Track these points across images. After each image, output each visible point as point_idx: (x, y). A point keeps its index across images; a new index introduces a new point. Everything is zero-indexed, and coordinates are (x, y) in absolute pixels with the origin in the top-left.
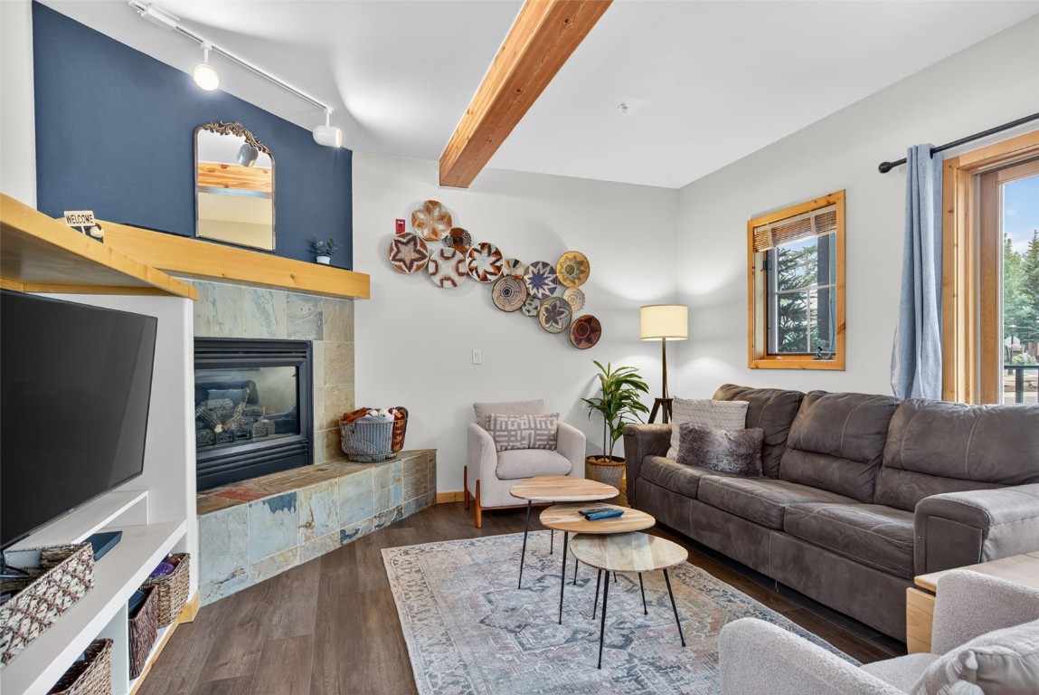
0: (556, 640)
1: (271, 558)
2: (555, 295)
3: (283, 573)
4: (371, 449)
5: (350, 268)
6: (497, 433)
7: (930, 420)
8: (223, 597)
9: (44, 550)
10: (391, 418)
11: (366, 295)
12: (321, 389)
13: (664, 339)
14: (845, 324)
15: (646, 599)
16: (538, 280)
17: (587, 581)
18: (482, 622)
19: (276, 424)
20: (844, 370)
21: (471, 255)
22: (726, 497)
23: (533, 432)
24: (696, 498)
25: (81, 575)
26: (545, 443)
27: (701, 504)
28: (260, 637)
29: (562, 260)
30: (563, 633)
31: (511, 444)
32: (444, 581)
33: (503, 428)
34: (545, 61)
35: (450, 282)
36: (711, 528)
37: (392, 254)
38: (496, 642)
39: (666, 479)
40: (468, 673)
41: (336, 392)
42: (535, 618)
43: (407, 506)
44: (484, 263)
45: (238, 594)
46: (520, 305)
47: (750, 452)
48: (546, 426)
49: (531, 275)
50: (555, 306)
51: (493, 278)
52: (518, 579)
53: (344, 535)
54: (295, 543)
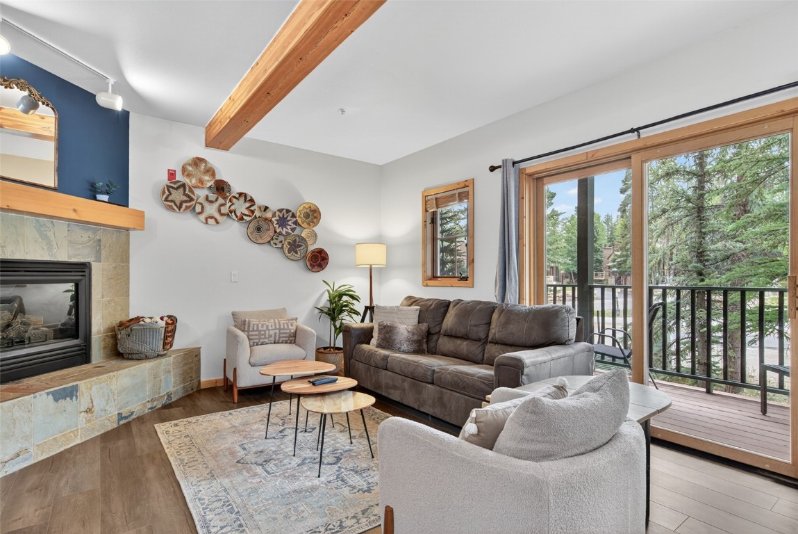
0: (291, 465)
1: (54, 439)
2: (295, 233)
3: (65, 450)
4: (146, 348)
5: (127, 205)
6: (250, 333)
7: (510, 315)
8: (8, 473)
10: (163, 324)
11: (142, 228)
12: (99, 302)
13: (371, 266)
14: (473, 259)
15: (352, 435)
16: (283, 222)
17: (314, 429)
18: (238, 462)
19: (55, 331)
20: (473, 287)
21: (230, 201)
22: (403, 366)
23: (277, 331)
24: (387, 369)
26: (287, 339)
27: (389, 373)
28: (49, 498)
29: (301, 208)
30: (296, 461)
31: (261, 341)
32: (208, 440)
33: (255, 329)
34: (287, 78)
35: (213, 220)
36: (395, 387)
37: (165, 196)
38: (249, 473)
39: (368, 359)
40: (228, 494)
41: (113, 304)
42: (276, 455)
43: (175, 392)
44: (241, 207)
45: (21, 471)
46: (269, 239)
47: (420, 338)
48: (288, 327)
49: (277, 218)
50: (295, 241)
51: (248, 219)
52: (264, 433)
53: (120, 417)
54: (76, 426)
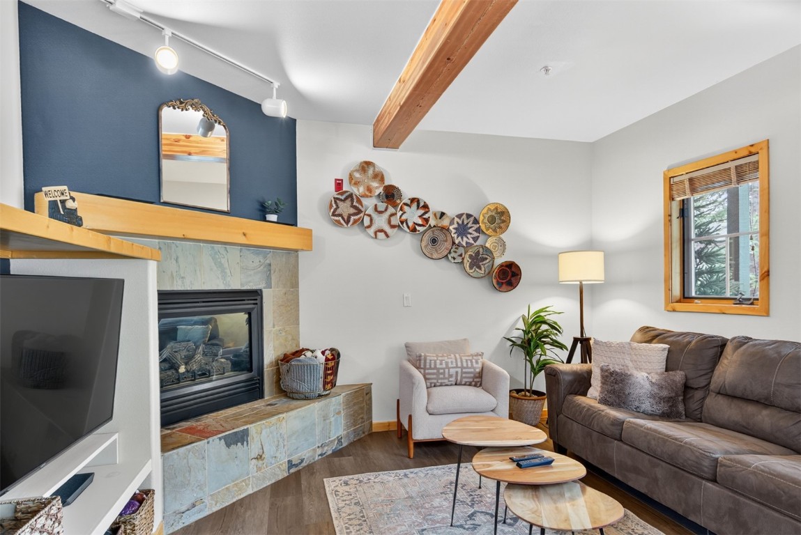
1: (227, 488)
2: (478, 243)
3: (237, 501)
4: (304, 388)
5: (294, 224)
6: (427, 371)
8: (185, 525)
9: (18, 503)
10: (323, 359)
11: (310, 248)
12: (270, 332)
13: (581, 283)
14: (768, 271)
16: (462, 230)
19: (232, 363)
20: (768, 314)
21: (401, 209)
22: (653, 442)
23: (459, 370)
24: (620, 440)
25: (50, 529)
26: (471, 380)
27: (625, 446)
29: (485, 211)
31: (440, 381)
32: (381, 514)
33: (433, 366)
34: (475, 29)
36: (637, 471)
37: (332, 210)
39: (589, 417)
41: (284, 334)
43: (346, 436)
44: (413, 215)
45: (197, 522)
46: (446, 254)
47: (674, 395)
48: (472, 364)
49: (456, 225)
50: (478, 253)
51: (421, 229)
52: (449, 516)
53: (291, 464)
54: (248, 474)
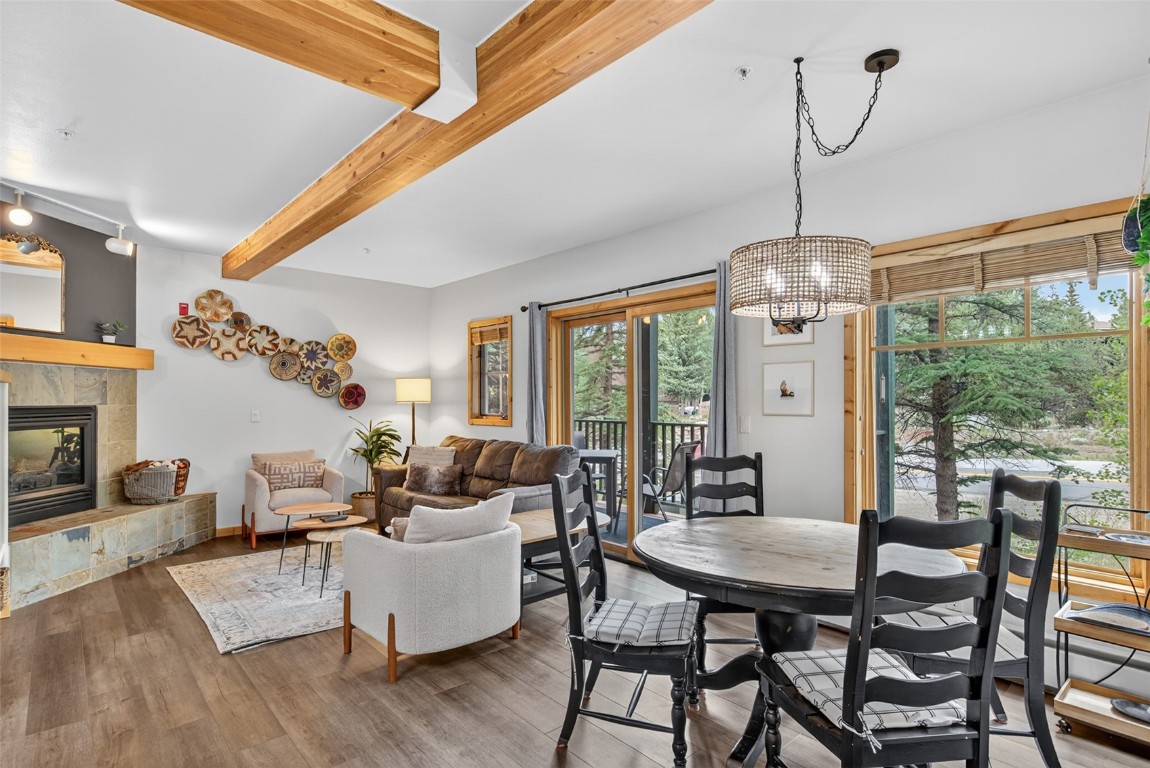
0: (298, 592)
1: (69, 576)
2: (326, 367)
4: (156, 494)
5: (133, 346)
6: (271, 477)
8: (29, 604)
10: (174, 468)
11: (151, 367)
12: (105, 446)
13: (413, 402)
14: (512, 398)
16: (311, 356)
18: (249, 591)
19: (59, 476)
20: (511, 427)
21: (250, 335)
23: (302, 475)
26: (313, 483)
29: (334, 339)
30: (303, 589)
31: (284, 485)
32: (221, 577)
33: (277, 473)
35: (231, 356)
37: (176, 332)
38: (258, 597)
39: (396, 501)
40: (237, 610)
41: (119, 448)
42: (286, 585)
43: (188, 539)
44: (263, 341)
45: (42, 602)
46: (295, 375)
47: (452, 480)
48: (314, 470)
49: (305, 351)
50: (326, 376)
51: (271, 353)
53: (130, 560)
54: (88, 566)
